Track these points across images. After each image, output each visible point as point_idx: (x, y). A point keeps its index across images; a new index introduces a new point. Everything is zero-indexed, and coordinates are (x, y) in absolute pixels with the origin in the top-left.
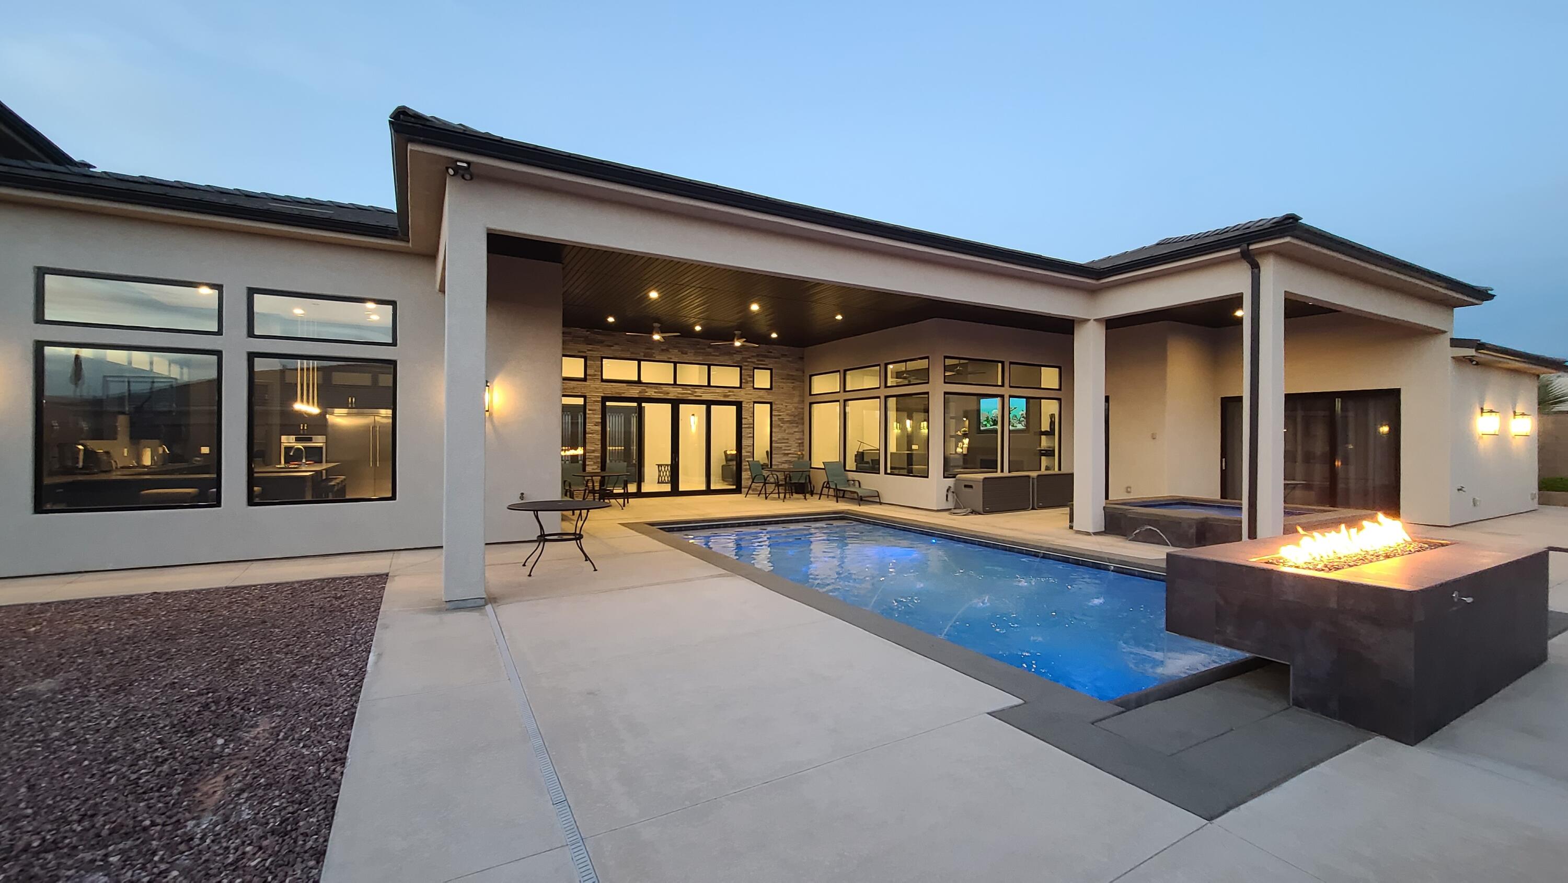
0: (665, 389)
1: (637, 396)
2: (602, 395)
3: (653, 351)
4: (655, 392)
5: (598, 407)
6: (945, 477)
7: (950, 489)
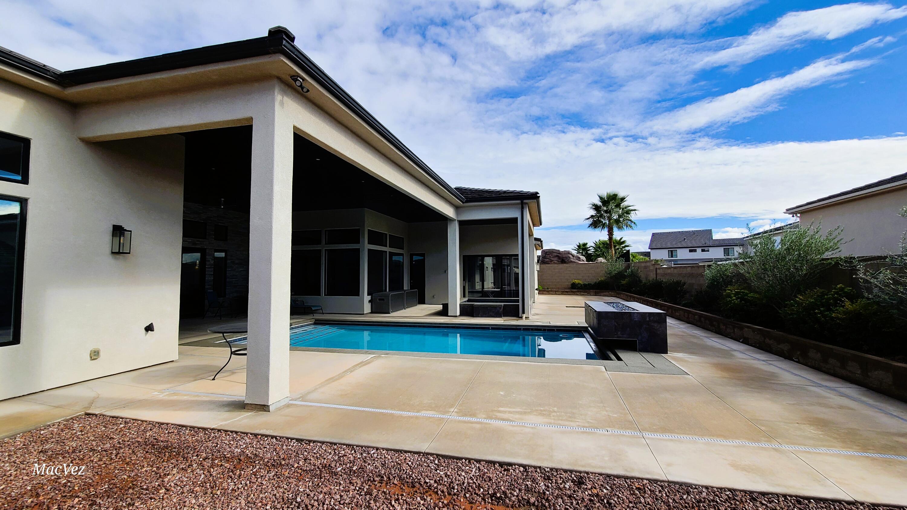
6: (368, 295)
7: (369, 301)
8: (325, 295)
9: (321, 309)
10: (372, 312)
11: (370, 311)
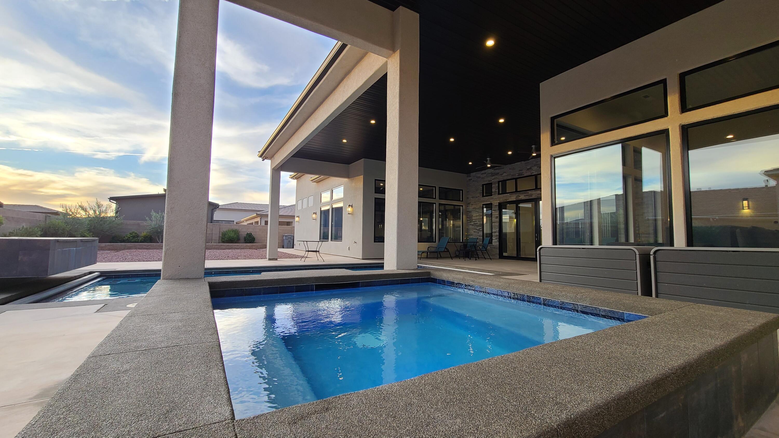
0: (530, 192)
1: (515, 200)
2: (499, 202)
3: (522, 171)
4: (524, 196)
5: (497, 208)
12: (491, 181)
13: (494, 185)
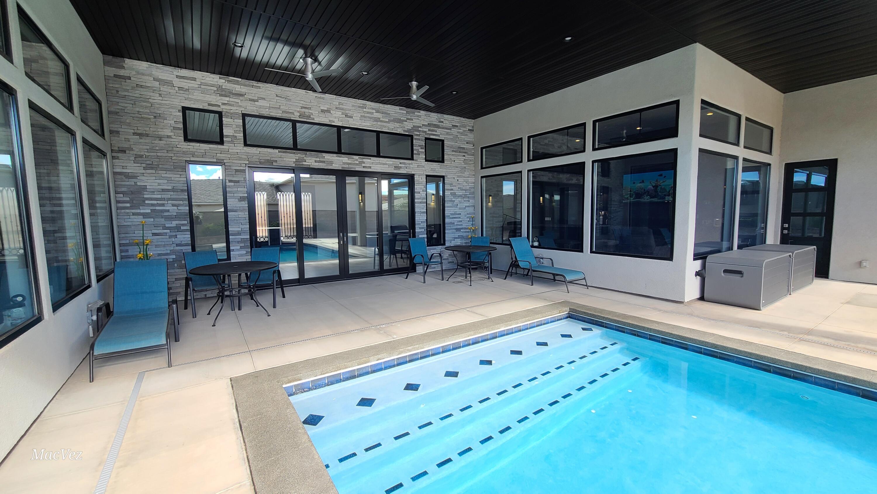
1: (293, 166)
2: (247, 163)
6: (695, 259)
7: (697, 274)
8: (592, 252)
9: (584, 279)
10: (702, 298)
11: (698, 296)
12: (219, 106)
13: (229, 120)
